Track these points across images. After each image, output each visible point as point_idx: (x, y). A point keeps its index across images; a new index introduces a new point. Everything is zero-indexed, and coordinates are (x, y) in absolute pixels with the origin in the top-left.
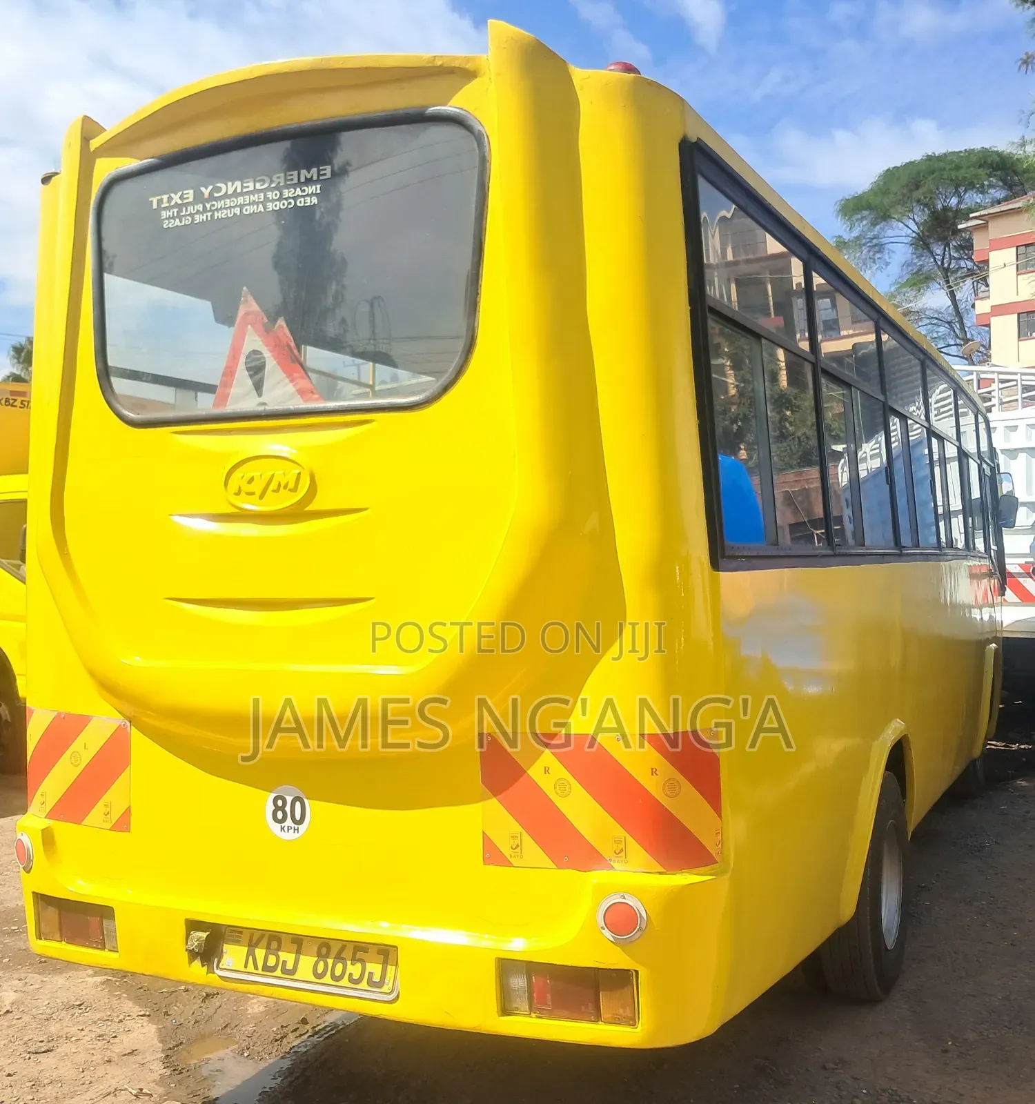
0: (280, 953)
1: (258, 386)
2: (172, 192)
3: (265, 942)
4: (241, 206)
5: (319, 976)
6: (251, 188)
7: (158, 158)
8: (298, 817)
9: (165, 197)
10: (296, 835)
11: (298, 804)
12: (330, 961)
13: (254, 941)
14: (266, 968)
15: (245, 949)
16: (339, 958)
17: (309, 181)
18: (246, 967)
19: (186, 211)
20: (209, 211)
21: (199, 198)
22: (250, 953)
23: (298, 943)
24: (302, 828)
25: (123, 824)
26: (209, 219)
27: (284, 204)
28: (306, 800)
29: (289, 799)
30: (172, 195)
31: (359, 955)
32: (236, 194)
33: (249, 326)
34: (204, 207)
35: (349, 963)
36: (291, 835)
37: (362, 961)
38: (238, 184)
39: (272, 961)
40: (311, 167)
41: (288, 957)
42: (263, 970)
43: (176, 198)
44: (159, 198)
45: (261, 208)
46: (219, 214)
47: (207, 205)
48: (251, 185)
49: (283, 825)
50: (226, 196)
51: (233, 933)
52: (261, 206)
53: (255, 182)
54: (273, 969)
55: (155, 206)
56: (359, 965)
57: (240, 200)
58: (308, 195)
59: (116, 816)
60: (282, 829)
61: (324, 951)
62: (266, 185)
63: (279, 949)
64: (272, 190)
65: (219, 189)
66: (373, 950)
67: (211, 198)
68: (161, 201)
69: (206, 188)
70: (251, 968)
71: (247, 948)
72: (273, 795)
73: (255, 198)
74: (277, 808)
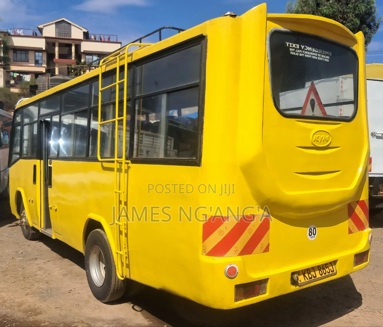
0: (311, 273)
1: (313, 110)
2: (293, 43)
3: (306, 271)
4: (312, 55)
5: (322, 275)
6: (314, 51)
7: (291, 30)
8: (314, 233)
9: (291, 44)
10: (314, 238)
11: (314, 230)
12: (322, 270)
13: (304, 273)
14: (310, 278)
15: (303, 276)
16: (323, 269)
17: (327, 55)
18: (305, 280)
19: (297, 51)
20: (303, 54)
21: (300, 48)
22: (305, 276)
23: (313, 269)
24: (316, 236)
25: (267, 250)
26: (303, 56)
27: (322, 59)
28: (316, 228)
29: (312, 229)
30: (293, 44)
31: (327, 266)
32: (310, 51)
33: (312, 92)
34: (302, 52)
35: (326, 269)
36: (313, 239)
37: (328, 267)
38: (311, 48)
39: (310, 276)
40: (328, 51)
41: (313, 273)
42: (310, 279)
43: (294, 45)
44: (289, 43)
45: (316, 58)
46: (306, 56)
47: (303, 51)
48: (314, 50)
49: (311, 236)
50: (307, 51)
51: (298, 273)
52: (316, 57)
53: (315, 50)
54: (311, 278)
55: (288, 45)
56: (328, 268)
57: (311, 53)
58: (327, 59)
59: (264, 248)
60: (311, 237)
61: (319, 268)
62: (317, 52)
63: (310, 272)
64: (319, 54)
65: (306, 48)
66: (329, 264)
67: (304, 50)
68: (289, 45)
69: (303, 46)
70: (307, 280)
71: (303, 275)
72: (309, 229)
73: (315, 54)
74: (310, 232)
